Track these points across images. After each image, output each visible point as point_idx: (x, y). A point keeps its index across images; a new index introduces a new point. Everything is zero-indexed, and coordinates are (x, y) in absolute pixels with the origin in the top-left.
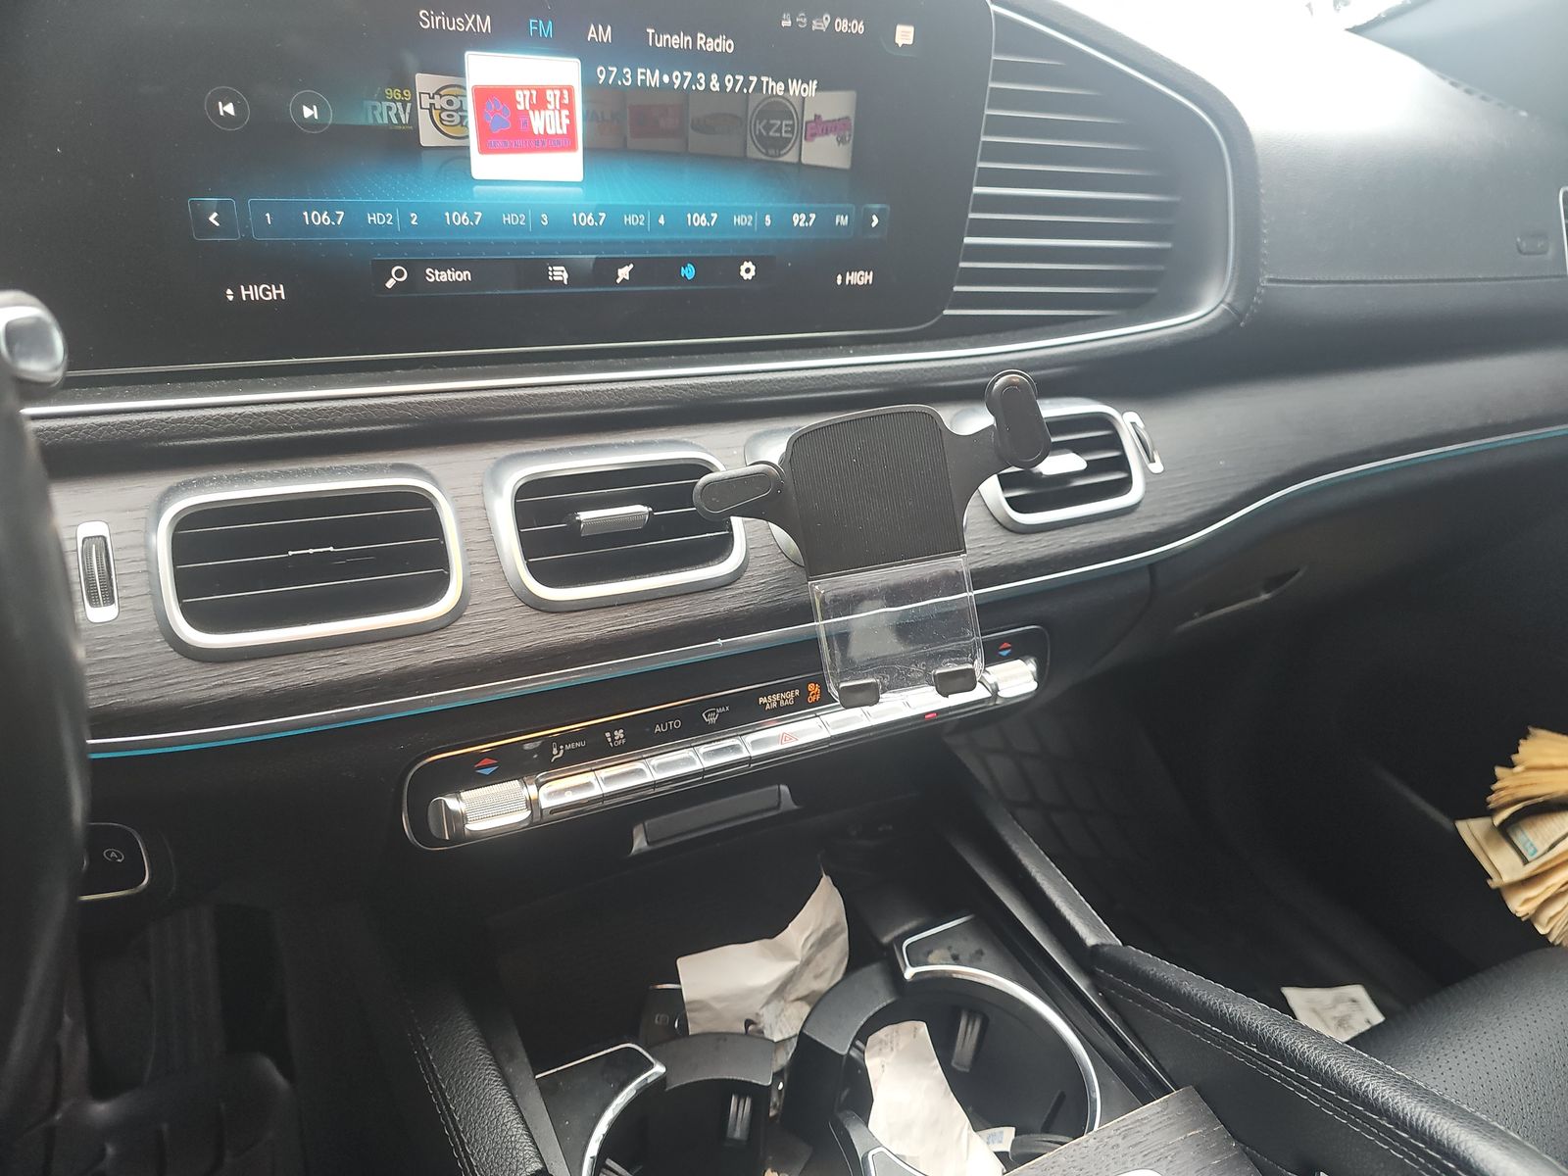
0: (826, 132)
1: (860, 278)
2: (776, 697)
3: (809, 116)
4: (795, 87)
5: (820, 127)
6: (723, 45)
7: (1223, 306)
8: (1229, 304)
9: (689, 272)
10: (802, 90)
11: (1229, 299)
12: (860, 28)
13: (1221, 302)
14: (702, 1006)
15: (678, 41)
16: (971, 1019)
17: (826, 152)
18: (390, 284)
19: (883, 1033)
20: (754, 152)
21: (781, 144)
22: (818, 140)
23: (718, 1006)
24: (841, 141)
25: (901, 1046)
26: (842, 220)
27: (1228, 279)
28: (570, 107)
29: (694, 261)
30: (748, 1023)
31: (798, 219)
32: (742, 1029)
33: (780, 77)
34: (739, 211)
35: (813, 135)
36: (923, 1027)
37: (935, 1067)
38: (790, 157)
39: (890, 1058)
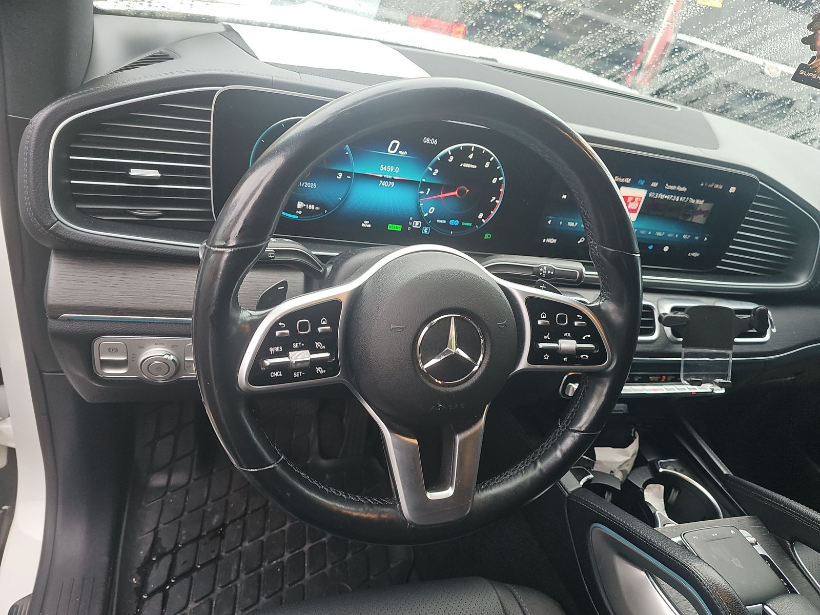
0: (701, 214)
1: (695, 255)
2: (653, 377)
3: (699, 209)
4: (698, 202)
5: (701, 212)
6: (684, 189)
7: (807, 283)
8: (809, 283)
9: (651, 247)
10: (700, 202)
11: (809, 281)
12: (721, 187)
13: (807, 281)
14: (600, 463)
15: (672, 188)
16: (676, 491)
17: (699, 219)
18: (579, 242)
19: (650, 486)
20: (680, 218)
21: (688, 216)
22: (698, 216)
23: (605, 464)
24: (704, 216)
25: (654, 492)
26: (697, 238)
27: (811, 274)
28: (640, 202)
29: (654, 245)
30: (612, 472)
31: (685, 237)
32: (609, 473)
33: (695, 199)
34: (669, 233)
35: (698, 214)
36: (663, 487)
37: (662, 501)
38: (689, 220)
39: (651, 494)
